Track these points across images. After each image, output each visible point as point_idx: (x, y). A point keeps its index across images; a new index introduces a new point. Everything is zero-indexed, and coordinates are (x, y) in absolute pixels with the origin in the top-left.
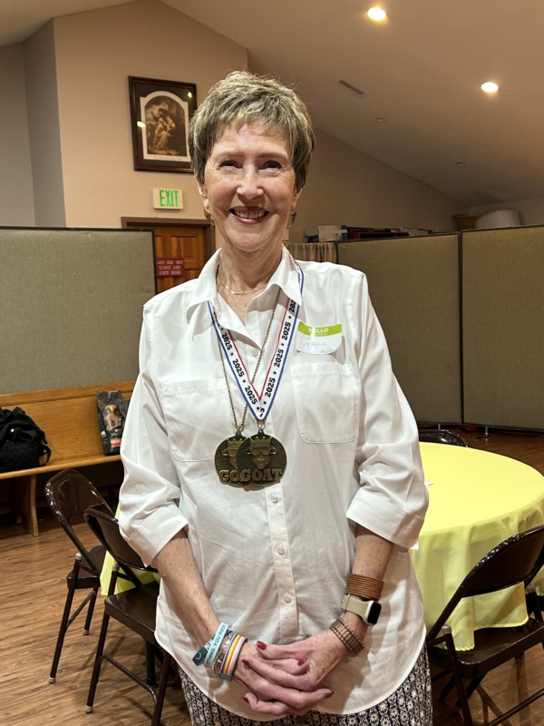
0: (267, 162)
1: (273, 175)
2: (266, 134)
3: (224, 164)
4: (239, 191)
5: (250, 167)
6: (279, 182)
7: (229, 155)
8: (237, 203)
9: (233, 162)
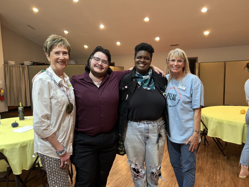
0: (64, 53)
1: (66, 55)
2: (64, 48)
3: (56, 53)
4: (59, 58)
5: (61, 54)
6: (67, 57)
7: (57, 51)
8: (59, 60)
9: (57, 53)
